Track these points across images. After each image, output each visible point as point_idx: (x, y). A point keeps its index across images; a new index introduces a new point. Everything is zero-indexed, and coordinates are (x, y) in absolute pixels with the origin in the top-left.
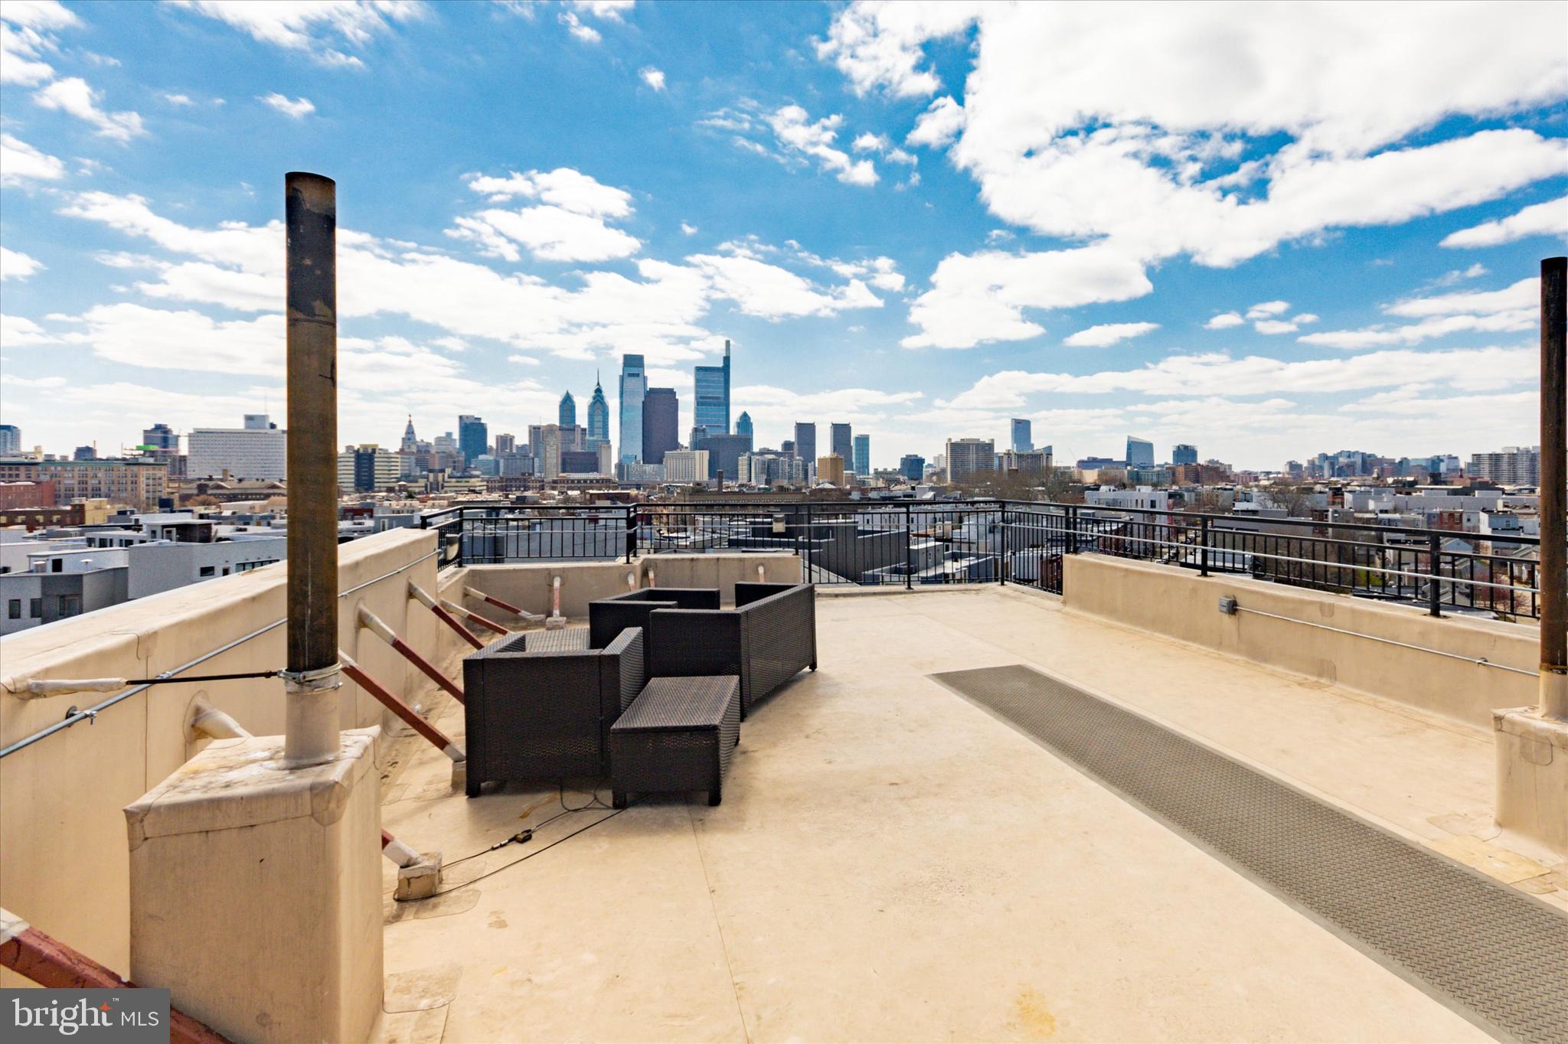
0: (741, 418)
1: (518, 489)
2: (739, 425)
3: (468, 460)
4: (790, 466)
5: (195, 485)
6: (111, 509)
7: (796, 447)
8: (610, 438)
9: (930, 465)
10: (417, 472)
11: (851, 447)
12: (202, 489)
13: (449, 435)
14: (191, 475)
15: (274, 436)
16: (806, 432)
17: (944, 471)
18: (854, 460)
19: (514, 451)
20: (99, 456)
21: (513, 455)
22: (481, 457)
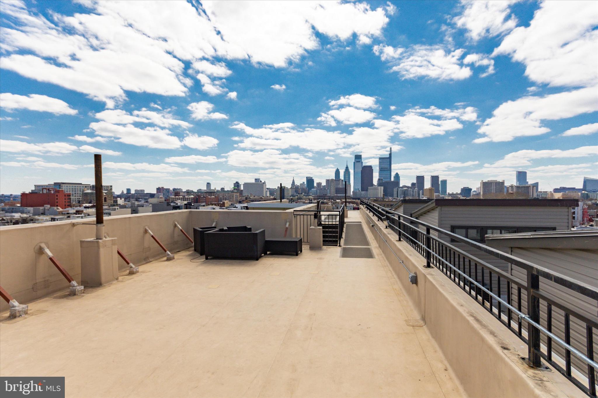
0: (395, 175)
1: (322, 199)
2: (395, 177)
3: (309, 191)
4: (413, 192)
5: (245, 197)
6: (230, 203)
7: (416, 185)
8: (351, 183)
9: (474, 191)
10: (295, 194)
11: (439, 185)
12: (246, 198)
13: (304, 183)
14: (244, 195)
15: (261, 184)
16: (420, 179)
17: (480, 193)
18: (440, 189)
19: (322, 187)
20: (225, 190)
21: (321, 189)
22: (312, 189)
